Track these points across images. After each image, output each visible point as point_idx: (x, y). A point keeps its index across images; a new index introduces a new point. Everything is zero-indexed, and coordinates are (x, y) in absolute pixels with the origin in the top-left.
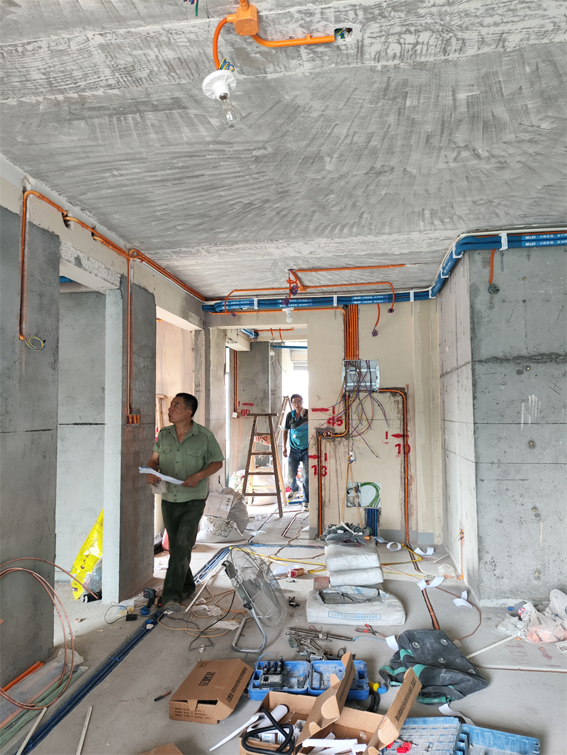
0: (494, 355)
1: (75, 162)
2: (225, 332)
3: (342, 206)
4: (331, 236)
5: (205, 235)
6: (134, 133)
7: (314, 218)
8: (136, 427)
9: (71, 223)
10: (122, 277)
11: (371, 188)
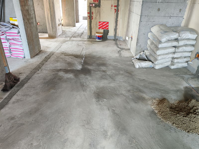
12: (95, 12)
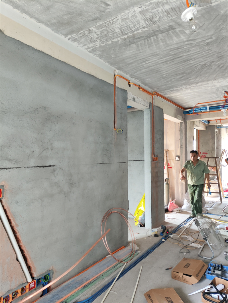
1: (132, 61)
2: (194, 122)
5: (184, 82)
6: (154, 44)
8: (156, 162)
9: (131, 85)
10: (150, 103)
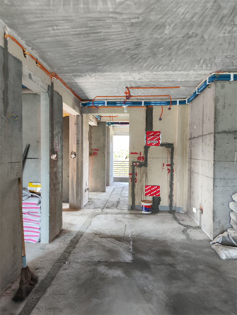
0: (224, 130)
2: (89, 116)
3: (164, 54)
4: (152, 71)
6: (72, 3)
7: (148, 60)
10: (49, 86)
11: (182, 45)
12: (139, 172)
